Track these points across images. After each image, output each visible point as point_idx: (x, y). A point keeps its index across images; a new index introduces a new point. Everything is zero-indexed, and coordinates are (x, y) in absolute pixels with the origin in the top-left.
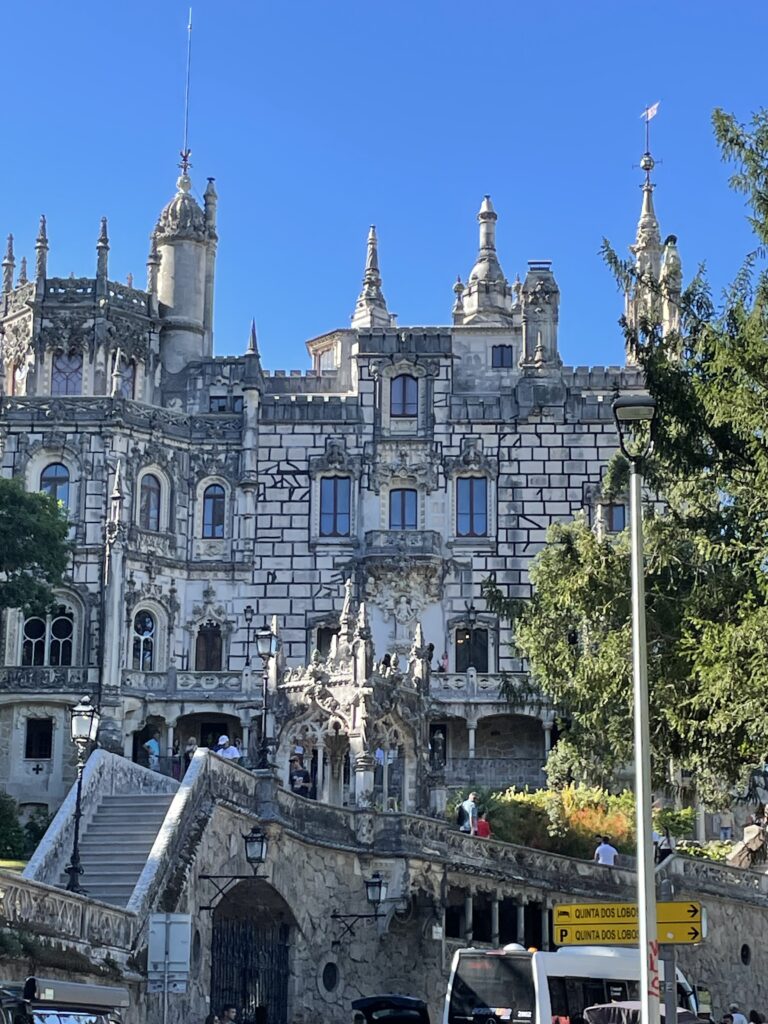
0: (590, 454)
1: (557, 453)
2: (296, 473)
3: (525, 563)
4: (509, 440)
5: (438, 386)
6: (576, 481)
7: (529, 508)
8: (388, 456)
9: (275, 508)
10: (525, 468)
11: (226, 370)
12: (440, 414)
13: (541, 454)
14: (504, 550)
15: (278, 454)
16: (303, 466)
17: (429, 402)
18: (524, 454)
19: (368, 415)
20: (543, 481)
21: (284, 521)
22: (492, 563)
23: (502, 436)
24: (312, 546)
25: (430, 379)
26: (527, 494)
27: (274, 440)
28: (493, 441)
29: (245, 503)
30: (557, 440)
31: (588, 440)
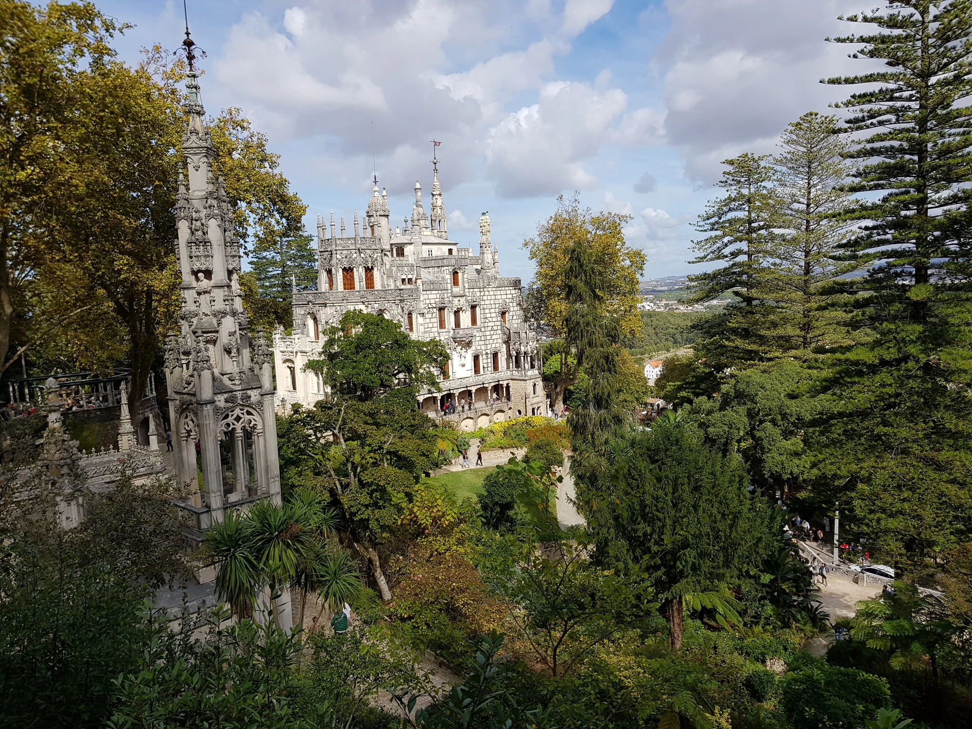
0: (499, 297)
1: (493, 297)
2: (433, 308)
3: (488, 333)
4: (482, 293)
5: (465, 276)
6: (497, 306)
7: (488, 315)
8: (455, 301)
9: (428, 321)
10: (487, 302)
11: (406, 269)
12: (467, 285)
13: (489, 298)
14: (483, 329)
15: (428, 301)
17: (463, 282)
18: (485, 298)
19: (449, 286)
20: (489, 307)
21: (430, 325)
22: (481, 334)
24: (439, 333)
25: (464, 273)
26: (487, 311)
27: (426, 296)
28: (478, 294)
29: (421, 320)
30: (491, 293)
31: (499, 293)
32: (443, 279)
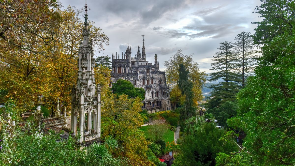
0: (159, 77)
3: (156, 87)
6: (159, 79)
7: (156, 82)
8: (148, 77)
10: (156, 78)
11: (135, 68)
14: (154, 85)
15: (140, 77)
16: (142, 78)
17: (150, 72)
19: (146, 73)
21: (140, 84)
22: (154, 87)
23: (154, 75)
24: (143, 86)
26: (156, 80)
29: (138, 82)
30: (157, 75)
31: (159, 75)
32: (145, 71)
